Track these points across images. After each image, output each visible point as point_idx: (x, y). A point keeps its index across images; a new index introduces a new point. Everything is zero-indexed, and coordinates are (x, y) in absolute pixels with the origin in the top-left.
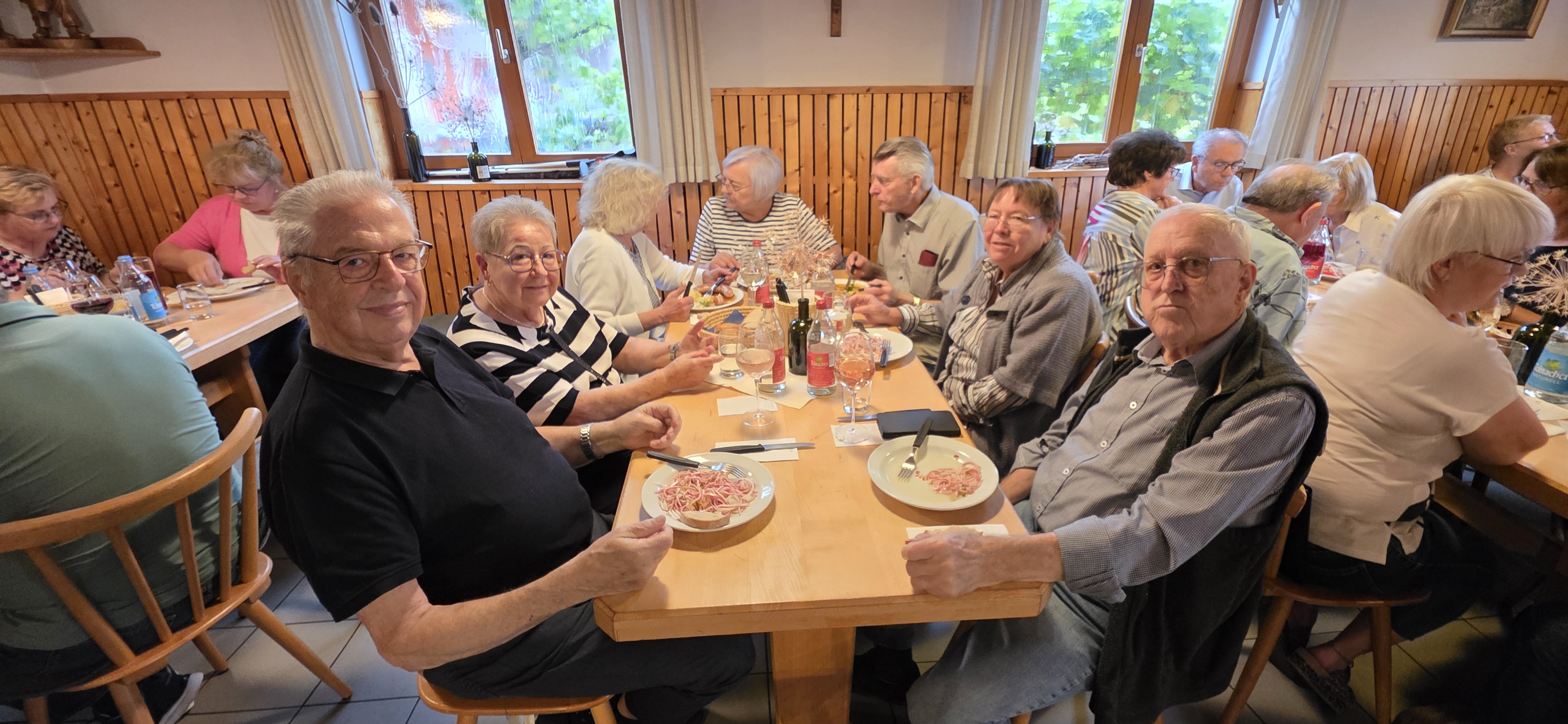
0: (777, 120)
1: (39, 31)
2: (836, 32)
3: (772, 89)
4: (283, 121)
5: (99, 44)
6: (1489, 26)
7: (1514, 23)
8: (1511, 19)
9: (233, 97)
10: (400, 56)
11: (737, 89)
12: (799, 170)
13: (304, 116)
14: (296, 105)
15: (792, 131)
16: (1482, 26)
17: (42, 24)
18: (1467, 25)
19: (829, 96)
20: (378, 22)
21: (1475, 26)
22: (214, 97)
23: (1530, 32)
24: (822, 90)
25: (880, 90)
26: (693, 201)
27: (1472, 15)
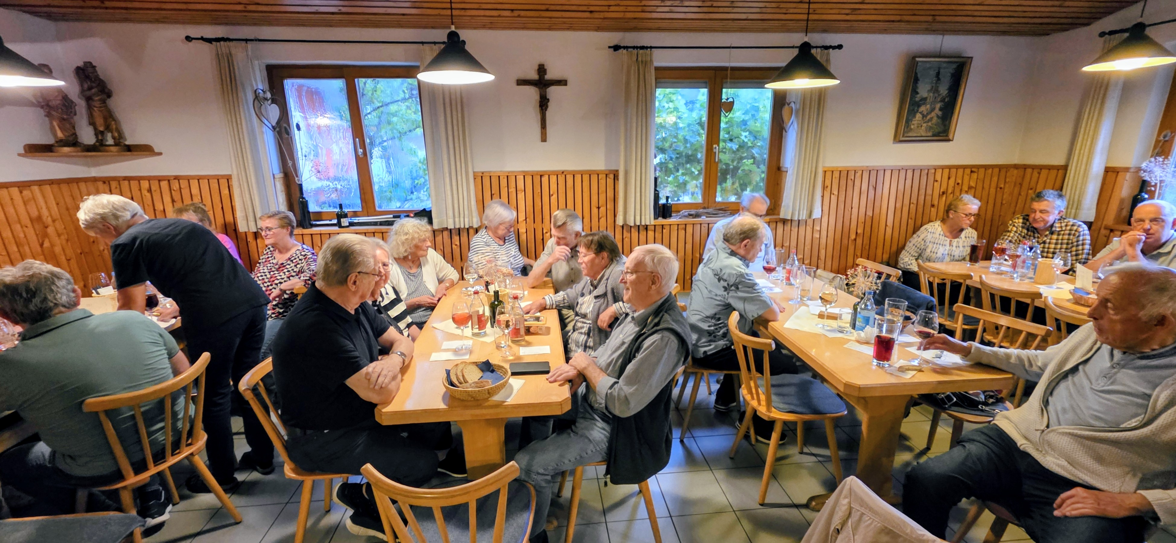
0: (512, 190)
1: (97, 141)
2: (544, 139)
3: (509, 172)
4: (225, 192)
5: (129, 149)
6: (923, 134)
7: (939, 133)
8: (937, 131)
9: (199, 178)
10: (300, 153)
11: (490, 172)
12: (526, 219)
13: (239, 189)
14: (235, 183)
15: (521, 196)
16: (919, 135)
17: (100, 138)
18: (910, 134)
19: (541, 176)
20: (288, 135)
21: (915, 135)
22: (188, 178)
23: (951, 137)
24: (537, 172)
25: (570, 172)
26: (464, 238)
27: (911, 129)
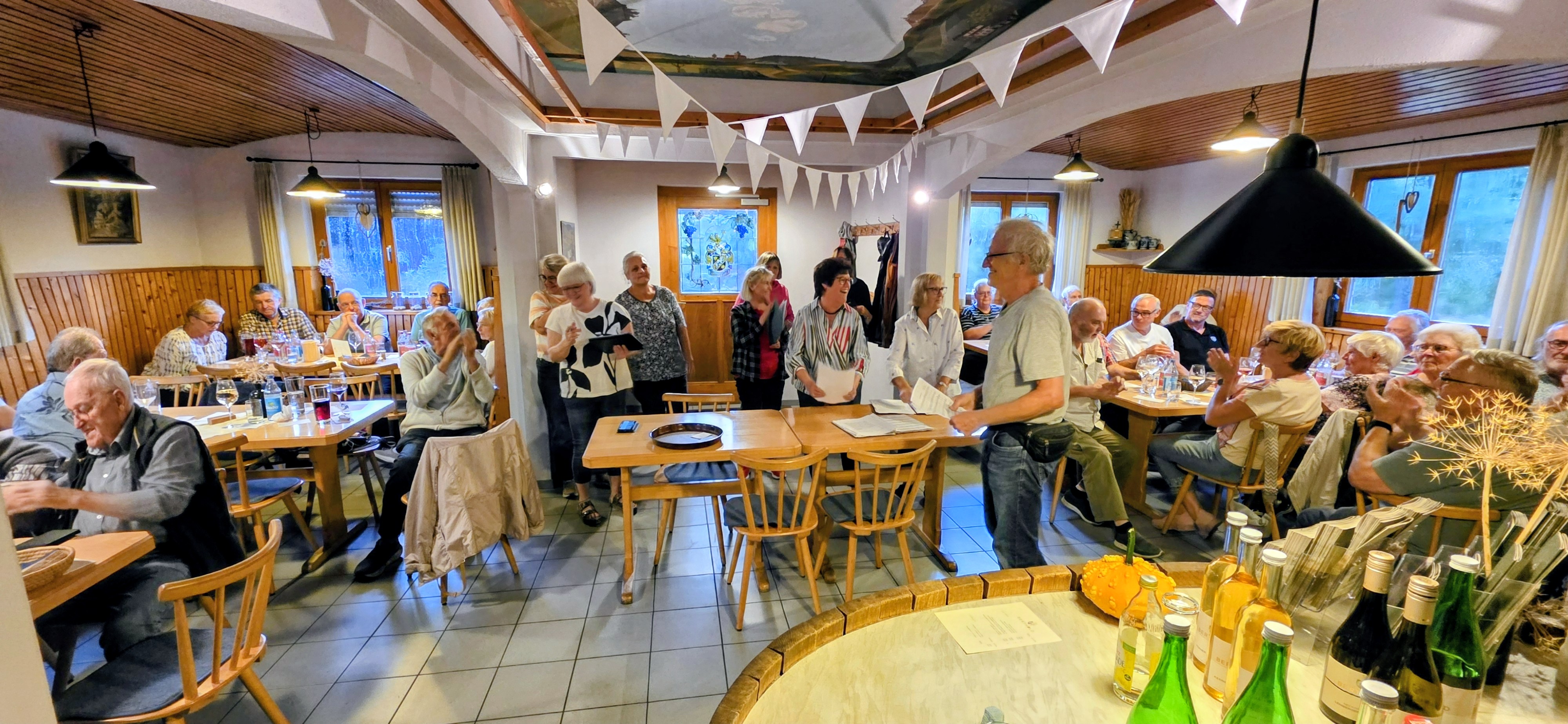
6: (109, 235)
7: (124, 234)
8: (121, 232)
16: (105, 235)
18: (93, 235)
21: (101, 235)
23: (138, 239)
27: (95, 230)
